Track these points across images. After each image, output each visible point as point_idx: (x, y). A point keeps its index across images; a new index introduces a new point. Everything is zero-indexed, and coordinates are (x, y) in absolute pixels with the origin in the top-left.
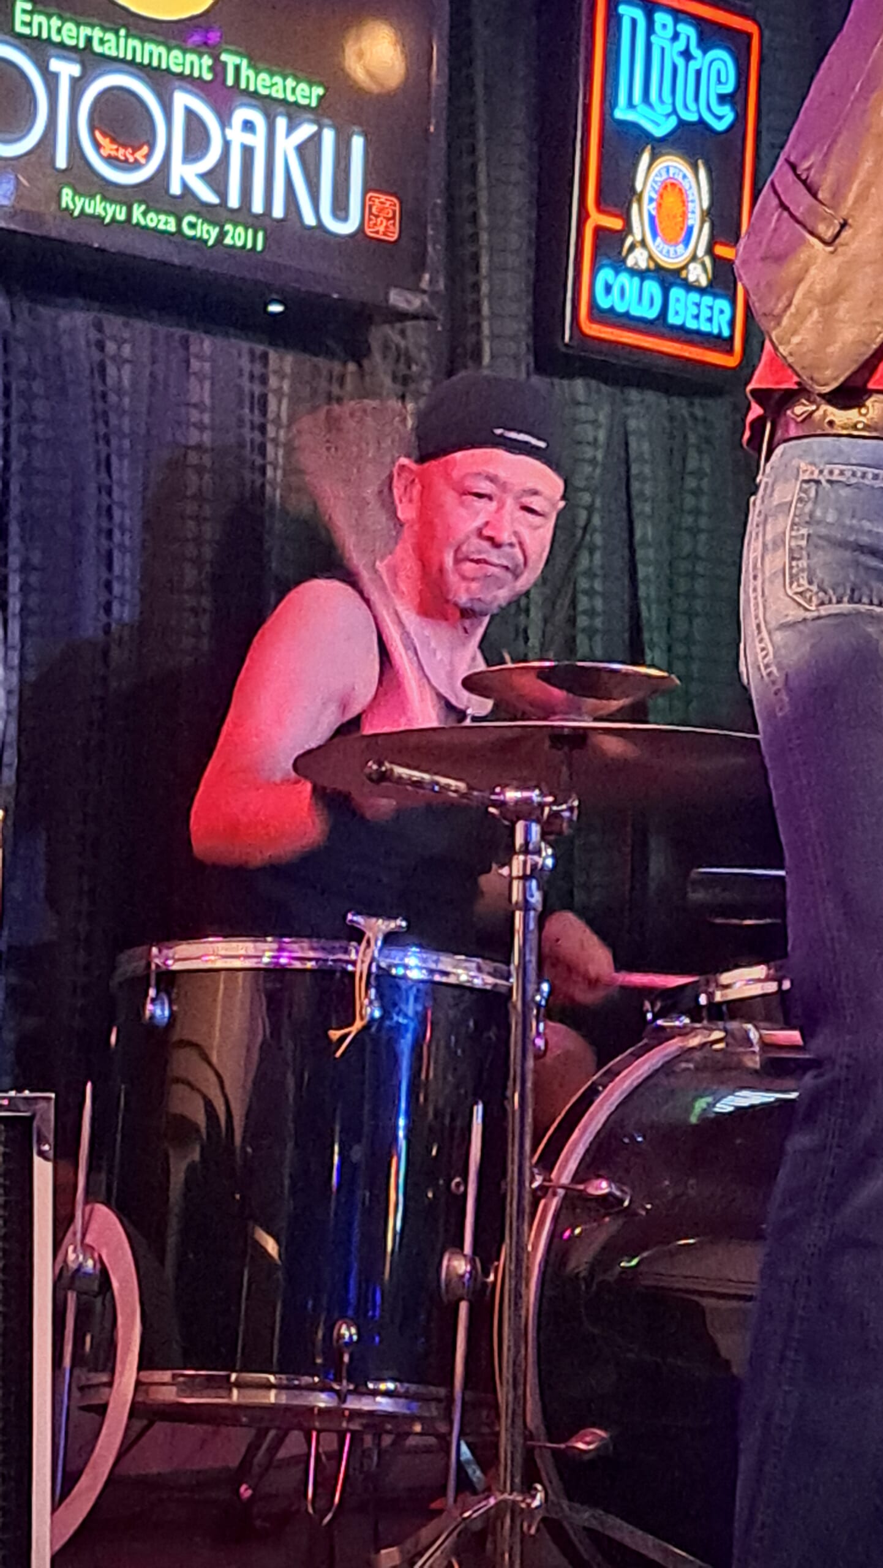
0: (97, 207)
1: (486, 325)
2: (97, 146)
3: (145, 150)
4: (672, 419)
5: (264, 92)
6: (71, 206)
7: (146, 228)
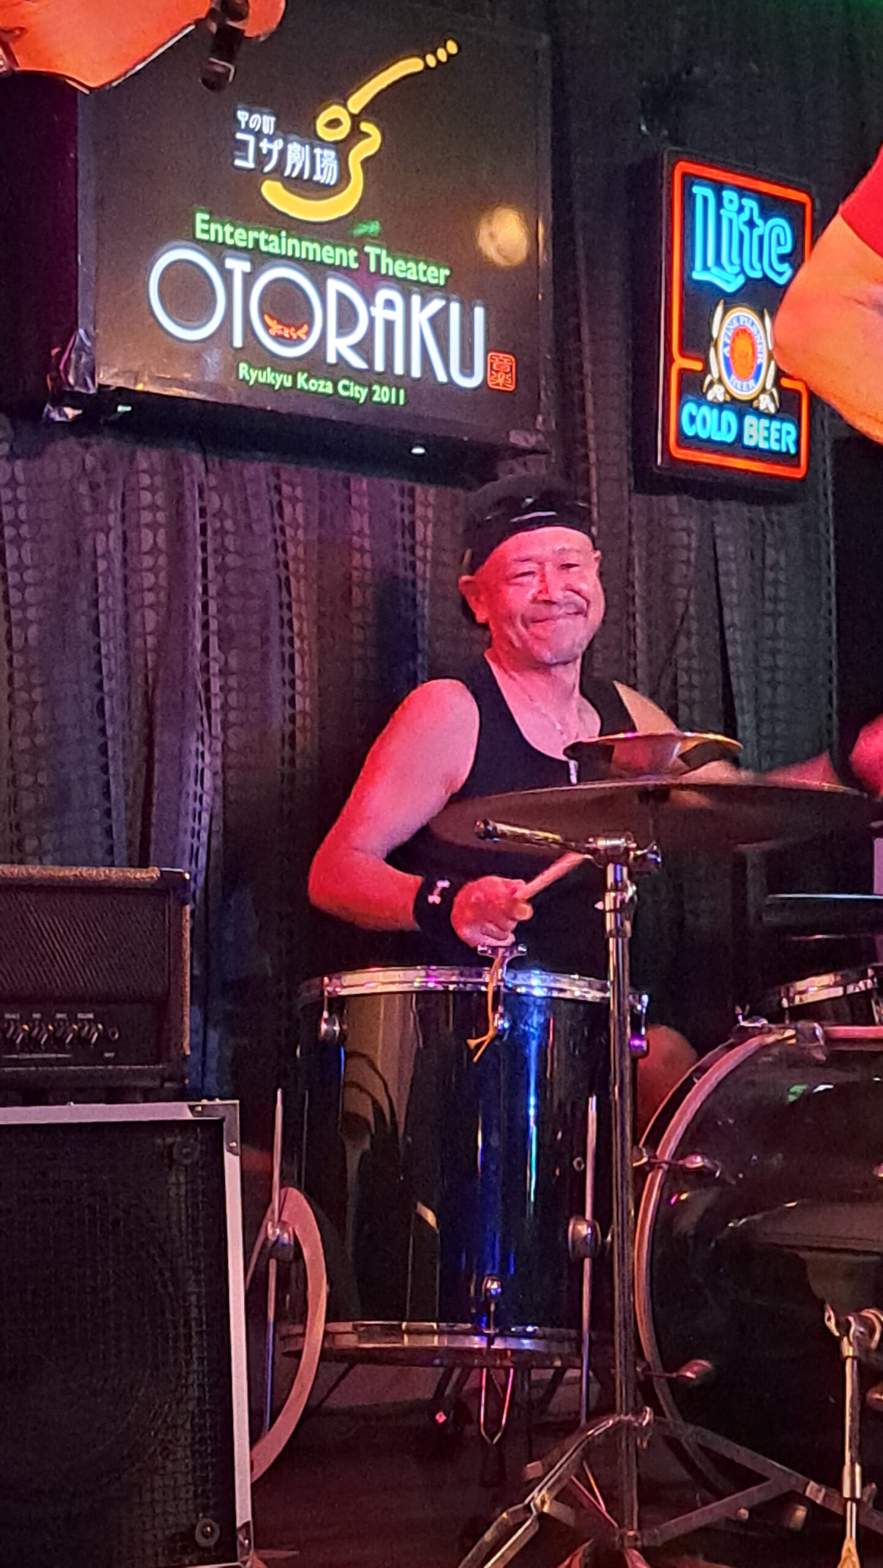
0: (269, 377)
1: (593, 456)
2: (267, 327)
3: (305, 328)
4: (751, 522)
5: (400, 275)
6: (247, 378)
7: (308, 391)
